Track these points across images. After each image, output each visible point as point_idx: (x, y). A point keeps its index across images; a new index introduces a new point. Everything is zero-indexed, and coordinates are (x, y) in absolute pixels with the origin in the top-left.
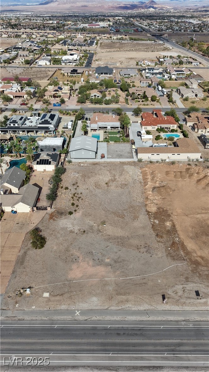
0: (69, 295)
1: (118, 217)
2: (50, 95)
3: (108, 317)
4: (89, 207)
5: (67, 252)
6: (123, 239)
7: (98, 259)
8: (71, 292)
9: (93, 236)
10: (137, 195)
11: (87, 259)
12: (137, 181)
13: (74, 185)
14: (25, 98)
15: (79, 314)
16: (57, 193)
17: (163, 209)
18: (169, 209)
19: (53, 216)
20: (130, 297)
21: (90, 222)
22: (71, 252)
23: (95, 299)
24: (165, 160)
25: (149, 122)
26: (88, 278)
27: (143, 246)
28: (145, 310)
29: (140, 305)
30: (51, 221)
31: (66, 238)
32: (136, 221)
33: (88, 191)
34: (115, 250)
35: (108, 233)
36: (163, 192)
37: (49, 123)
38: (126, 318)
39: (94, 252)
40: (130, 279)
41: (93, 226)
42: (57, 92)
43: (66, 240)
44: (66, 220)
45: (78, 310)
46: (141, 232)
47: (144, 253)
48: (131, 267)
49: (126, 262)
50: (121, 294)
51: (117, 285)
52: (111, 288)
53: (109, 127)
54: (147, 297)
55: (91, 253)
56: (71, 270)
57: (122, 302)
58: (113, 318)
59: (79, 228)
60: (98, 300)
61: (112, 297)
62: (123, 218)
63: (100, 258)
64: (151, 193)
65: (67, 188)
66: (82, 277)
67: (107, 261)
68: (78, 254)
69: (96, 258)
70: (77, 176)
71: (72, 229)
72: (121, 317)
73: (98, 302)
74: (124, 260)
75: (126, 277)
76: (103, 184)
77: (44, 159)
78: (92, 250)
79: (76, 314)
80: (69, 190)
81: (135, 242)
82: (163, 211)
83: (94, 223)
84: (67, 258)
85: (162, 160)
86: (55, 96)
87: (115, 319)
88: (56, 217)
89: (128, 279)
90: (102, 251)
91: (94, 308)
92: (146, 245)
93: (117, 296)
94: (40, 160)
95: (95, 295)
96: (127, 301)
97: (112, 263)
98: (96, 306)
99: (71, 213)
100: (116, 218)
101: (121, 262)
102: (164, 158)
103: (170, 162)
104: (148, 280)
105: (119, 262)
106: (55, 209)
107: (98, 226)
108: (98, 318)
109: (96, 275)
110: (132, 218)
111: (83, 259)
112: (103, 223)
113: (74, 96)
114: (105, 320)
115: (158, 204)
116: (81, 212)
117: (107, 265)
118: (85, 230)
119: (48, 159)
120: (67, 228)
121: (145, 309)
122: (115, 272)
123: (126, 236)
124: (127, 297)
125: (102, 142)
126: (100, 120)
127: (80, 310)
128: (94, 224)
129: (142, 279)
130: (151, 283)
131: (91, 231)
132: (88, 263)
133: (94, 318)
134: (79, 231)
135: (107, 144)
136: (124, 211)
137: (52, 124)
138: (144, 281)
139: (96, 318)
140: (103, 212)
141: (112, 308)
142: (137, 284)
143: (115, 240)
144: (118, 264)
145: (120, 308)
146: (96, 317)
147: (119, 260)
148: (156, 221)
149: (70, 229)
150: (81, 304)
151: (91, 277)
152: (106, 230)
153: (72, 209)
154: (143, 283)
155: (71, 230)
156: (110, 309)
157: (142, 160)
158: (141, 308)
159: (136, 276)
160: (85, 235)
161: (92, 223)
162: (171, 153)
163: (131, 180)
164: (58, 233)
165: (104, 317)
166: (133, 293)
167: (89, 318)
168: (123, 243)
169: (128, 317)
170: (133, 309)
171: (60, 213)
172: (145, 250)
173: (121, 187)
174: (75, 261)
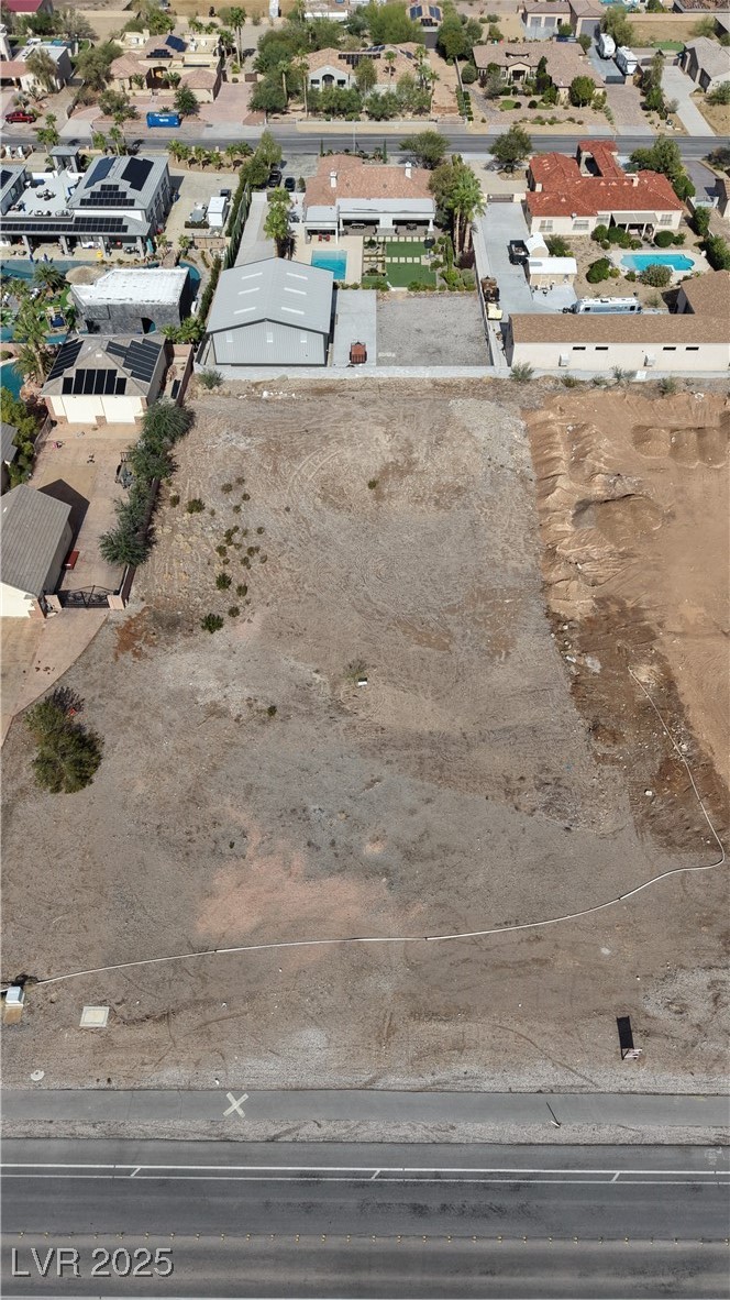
0: (197, 1020)
1: (420, 642)
2: (132, 74)
3: (373, 1125)
4: (297, 598)
5: (192, 806)
6: (442, 746)
7: (333, 843)
8: (209, 1002)
9: (311, 731)
10: (507, 540)
11: (281, 843)
12: (509, 472)
13: (227, 488)
14: (25, 87)
15: (241, 1112)
16: (153, 530)
17: (621, 603)
18: (650, 602)
19: (136, 636)
20: (472, 1029)
21: (300, 665)
22: (213, 810)
23: (313, 1037)
24: (633, 374)
25: (563, 200)
26: (284, 937)
27: (530, 783)
28: (540, 1092)
29: (517, 1067)
30: (127, 658)
31: (192, 740)
32: (501, 663)
33: (289, 519)
34: (409, 799)
35: (375, 720)
36: (621, 522)
37: (123, 201)
38: (453, 1128)
39: (312, 807)
40: (475, 941)
41: (309, 685)
42: (165, 63)
43: (189, 752)
44: (190, 656)
45: (238, 1092)
46: (525, 715)
47: (538, 812)
48: (480, 880)
49: (455, 858)
50: (432, 1016)
51: (413, 967)
52: (387, 987)
53: (386, 223)
54: (551, 1028)
55: (299, 812)
56: (211, 894)
57: (437, 1050)
58: (394, 1132)
59: (247, 693)
60: (329, 1041)
61: (392, 1030)
62: (445, 647)
63: (341, 839)
64: (568, 527)
65: (196, 506)
66: (256, 930)
67: (372, 850)
68: (243, 816)
69: (321, 837)
70: (242, 446)
71: (218, 696)
72: (430, 1126)
73: (331, 1052)
74: (445, 849)
75: (457, 930)
76: (360, 486)
77: (97, 368)
78: (306, 798)
79: (228, 1112)
80: (206, 514)
81: (495, 760)
82: (623, 613)
83: (317, 672)
84: (195, 836)
85: (618, 376)
86: (154, 81)
87: (406, 1137)
88: (145, 641)
89: (463, 942)
90: (347, 802)
91: (310, 1081)
92: (543, 776)
93: (413, 1022)
94: (79, 373)
95: (318, 1019)
96: (460, 1047)
97: (395, 860)
98: (318, 1070)
99: (213, 624)
100: (415, 648)
101: (433, 857)
102: (625, 367)
103: (651, 382)
104: (557, 946)
105: (424, 858)
106: (144, 604)
107: (334, 685)
108: (328, 1130)
109: (320, 921)
110: (483, 645)
111: (267, 844)
112: (358, 671)
113: (235, 81)
114: (360, 1138)
115: (601, 580)
116: (257, 619)
117: (372, 871)
118: (277, 702)
119: (113, 367)
120: (194, 693)
121: (539, 1084)
122: (404, 905)
123: (457, 734)
124: (460, 1028)
125: (355, 287)
126: (347, 190)
127: (248, 1090)
128: (315, 675)
129: (528, 940)
130: (570, 963)
131: (303, 708)
132: (287, 865)
133: (309, 1131)
134: (250, 706)
135: (378, 298)
136: (448, 616)
137: (137, 205)
138: (538, 950)
139: (317, 1132)
140: (357, 619)
141: (393, 1080)
142: (504, 965)
143: (406, 753)
144: (418, 868)
145: (429, 1079)
146: (319, 1126)
147: (426, 848)
148: (589, 660)
149: (209, 699)
150: (250, 1062)
151: (296, 929)
152: (368, 705)
153: (220, 603)
154: (533, 959)
155: (214, 704)
156: (380, 1085)
157: (531, 372)
158: (525, 1082)
159: (498, 925)
160: (276, 726)
161: (306, 670)
162: (660, 341)
163: (480, 470)
164: (156, 715)
165: (353, 1123)
166: (487, 1011)
167: (288, 1132)
168: (441, 767)
169: (461, 1126)
170: (487, 1085)
171: (168, 623)
172: (540, 798)
173: (437, 503)
174: (227, 850)
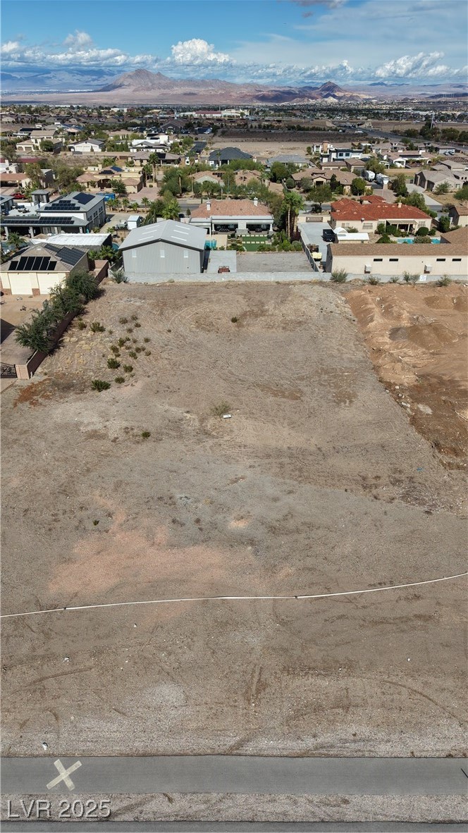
0: (32, 675)
1: (276, 395)
2: (89, 180)
3: (240, 798)
4: (173, 373)
5: (62, 497)
6: (301, 457)
7: (198, 521)
8: (49, 657)
9: (182, 448)
11: (146, 522)
12: (337, 315)
13: (124, 321)
14: (24, 186)
16: (62, 340)
17: (439, 378)
18: (462, 377)
19: (34, 393)
20: (359, 685)
21: (173, 409)
22: (81, 499)
23: (169, 693)
24: (416, 277)
25: (355, 213)
26: (143, 594)
27: (385, 480)
28: (450, 756)
29: (418, 728)
30: (25, 406)
31: (70, 453)
32: (346, 406)
33: (170, 335)
34: (270, 491)
35: (238, 440)
37: (72, 209)
38: (346, 802)
39: (178, 496)
40: (349, 600)
41: (182, 420)
42: (109, 177)
43: (66, 460)
44: (79, 404)
45: (68, 759)
46: (374, 437)
47: (396, 501)
48: (348, 549)
49: (320, 532)
50: (308, 670)
51: (283, 623)
52: (255, 641)
53: (242, 227)
54: (450, 683)
55: (166, 499)
57: (318, 709)
58: (269, 808)
59: (125, 424)
60: (187, 698)
61: (262, 686)
62: (297, 398)
63: (206, 519)
64: (387, 340)
65: (98, 328)
66: (112, 590)
67: (236, 525)
68: (109, 503)
69: (184, 516)
70: (138, 304)
71: (99, 426)
72: (316, 800)
73: (189, 711)
74: (310, 526)
75: (329, 590)
76: (226, 321)
77: (36, 256)
78: (173, 490)
80: (106, 333)
81: (353, 465)
82: (442, 382)
83: (188, 412)
84: (61, 517)
85: (407, 278)
86: (103, 184)
87: (285, 814)
88: (43, 396)
89: (336, 600)
90: (213, 492)
91: (162, 745)
92: (397, 476)
93: (285, 677)
94: (23, 259)
95: (173, 675)
96: (345, 704)
97: (260, 533)
98: (173, 732)
99: (101, 386)
100: (272, 399)
101: (298, 531)
102: (412, 272)
103: (430, 283)
104: (438, 603)
105: (289, 532)
106: (46, 377)
107: (202, 420)
108: (182, 805)
109: (182, 582)
110: (330, 397)
111: (131, 522)
112: (223, 410)
113: (151, 186)
114: (224, 816)
115: (418, 366)
116: (139, 385)
117: (236, 541)
118: (151, 429)
119: (48, 255)
120: (77, 425)
121: (447, 747)
122: (271, 569)
123: (313, 448)
124: (342, 683)
125: (222, 249)
126: (216, 211)
127: (82, 757)
128: (185, 414)
129: (407, 599)
130: (457, 619)
131: (174, 434)
132: (150, 535)
133: (158, 806)
134: (127, 433)
135: (237, 254)
136: (299, 382)
137: (81, 210)
138: (418, 607)
139: (167, 808)
140: (222, 383)
141: (265, 744)
142: (384, 621)
143: (267, 461)
144: (283, 540)
145: (309, 743)
146: (170, 800)
147: (291, 524)
148: (421, 407)
149: (90, 428)
150: (89, 723)
151: (156, 588)
152: (231, 431)
153: (110, 376)
154: (415, 616)
155: (96, 431)
156: (249, 748)
157: (345, 275)
158: (429, 744)
159: (373, 586)
160: (146, 446)
161: (177, 412)
162: (434, 255)
163: (315, 313)
164: (42, 437)
165: (214, 796)
166: (371, 666)
167: (129, 809)
168: (300, 470)
169: (356, 799)
170: (383, 749)
171: (65, 386)
172: (398, 491)
173: (284, 328)
174: (90, 526)
